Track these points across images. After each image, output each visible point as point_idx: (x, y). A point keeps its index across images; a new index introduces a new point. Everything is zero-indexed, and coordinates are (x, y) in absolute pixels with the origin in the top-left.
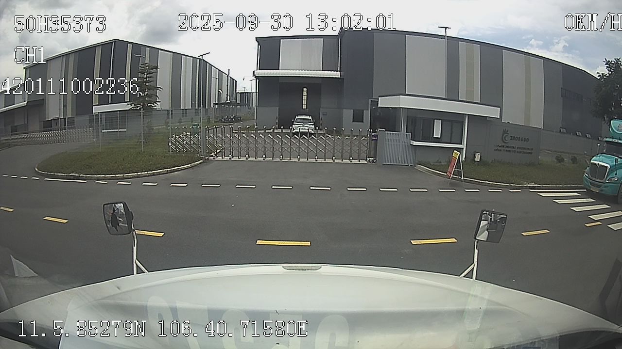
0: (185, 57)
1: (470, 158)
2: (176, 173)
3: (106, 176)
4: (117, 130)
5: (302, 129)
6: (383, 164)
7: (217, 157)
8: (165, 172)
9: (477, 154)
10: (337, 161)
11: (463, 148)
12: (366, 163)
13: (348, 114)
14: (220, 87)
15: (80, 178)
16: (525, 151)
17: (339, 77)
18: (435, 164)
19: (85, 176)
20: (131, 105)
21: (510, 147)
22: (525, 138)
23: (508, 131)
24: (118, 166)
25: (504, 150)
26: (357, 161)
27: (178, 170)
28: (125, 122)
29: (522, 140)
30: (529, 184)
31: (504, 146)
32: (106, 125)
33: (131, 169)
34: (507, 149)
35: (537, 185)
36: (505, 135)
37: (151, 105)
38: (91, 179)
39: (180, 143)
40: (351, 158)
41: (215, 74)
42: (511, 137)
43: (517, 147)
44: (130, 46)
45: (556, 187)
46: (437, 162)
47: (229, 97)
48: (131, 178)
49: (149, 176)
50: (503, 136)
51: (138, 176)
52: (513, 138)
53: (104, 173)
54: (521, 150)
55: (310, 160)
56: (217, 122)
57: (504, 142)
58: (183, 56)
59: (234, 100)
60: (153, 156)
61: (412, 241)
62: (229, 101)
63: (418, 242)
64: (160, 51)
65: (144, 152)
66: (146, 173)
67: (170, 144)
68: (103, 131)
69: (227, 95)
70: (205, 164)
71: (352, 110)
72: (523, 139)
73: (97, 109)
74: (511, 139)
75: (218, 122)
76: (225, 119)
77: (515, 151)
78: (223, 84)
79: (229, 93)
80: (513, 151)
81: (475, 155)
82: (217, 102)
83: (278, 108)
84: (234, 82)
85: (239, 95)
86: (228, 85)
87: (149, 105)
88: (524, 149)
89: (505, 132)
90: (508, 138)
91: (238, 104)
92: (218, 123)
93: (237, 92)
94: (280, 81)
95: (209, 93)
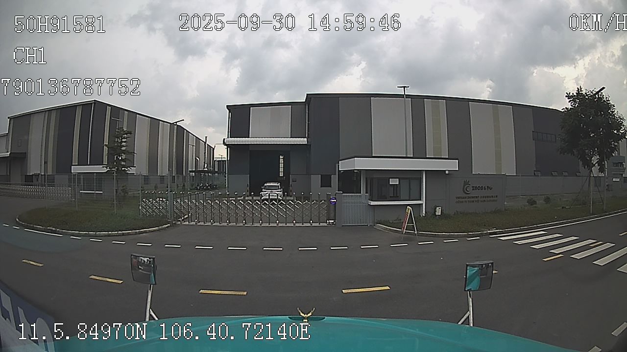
0: (162, 122)
1: (431, 214)
2: (144, 234)
3: (80, 232)
4: (94, 192)
5: (271, 196)
6: (343, 226)
7: (185, 222)
8: (134, 233)
9: (438, 208)
10: (297, 225)
11: (422, 204)
12: (326, 225)
13: (316, 180)
14: (197, 155)
15: (57, 232)
16: (489, 199)
17: (306, 143)
18: (395, 222)
19: (61, 230)
20: (106, 167)
21: (473, 197)
22: (488, 187)
23: (469, 182)
24: (92, 224)
25: (466, 201)
26: (317, 224)
27: (145, 232)
28: (102, 183)
29: (485, 189)
30: (489, 230)
31: (466, 197)
32: (84, 185)
33: (103, 228)
34: (469, 199)
35: (498, 230)
36: (465, 187)
37: (125, 170)
38: (66, 234)
39: (150, 208)
40: (311, 222)
41: (192, 142)
42: (473, 187)
43: (480, 196)
44: (109, 108)
45: (521, 229)
46: (396, 220)
47: (206, 165)
48: (102, 236)
49: (119, 235)
50: (464, 187)
51: (109, 235)
52: (475, 188)
53: (79, 230)
54: (484, 199)
55: (272, 225)
56: (192, 189)
57: (465, 193)
58: (160, 122)
59: (211, 168)
60: (124, 218)
61: (343, 291)
62: (206, 169)
63: (350, 291)
64: (137, 115)
65: (116, 214)
66: (117, 232)
67: (140, 208)
68: (81, 192)
69: (205, 162)
70: (172, 227)
71: (320, 176)
72: (487, 187)
73: (75, 169)
74: (473, 189)
75: (194, 189)
76: (200, 187)
77: (478, 200)
78: (200, 152)
79: (206, 161)
80: (476, 201)
81: (435, 209)
82: (194, 170)
83: (249, 175)
84: (211, 150)
85: (216, 163)
86: (205, 153)
87: (123, 169)
88: (488, 197)
89: (466, 183)
90: (470, 189)
91: (216, 172)
92: (193, 191)
93: (215, 159)
94: (250, 149)
95: (187, 162)
